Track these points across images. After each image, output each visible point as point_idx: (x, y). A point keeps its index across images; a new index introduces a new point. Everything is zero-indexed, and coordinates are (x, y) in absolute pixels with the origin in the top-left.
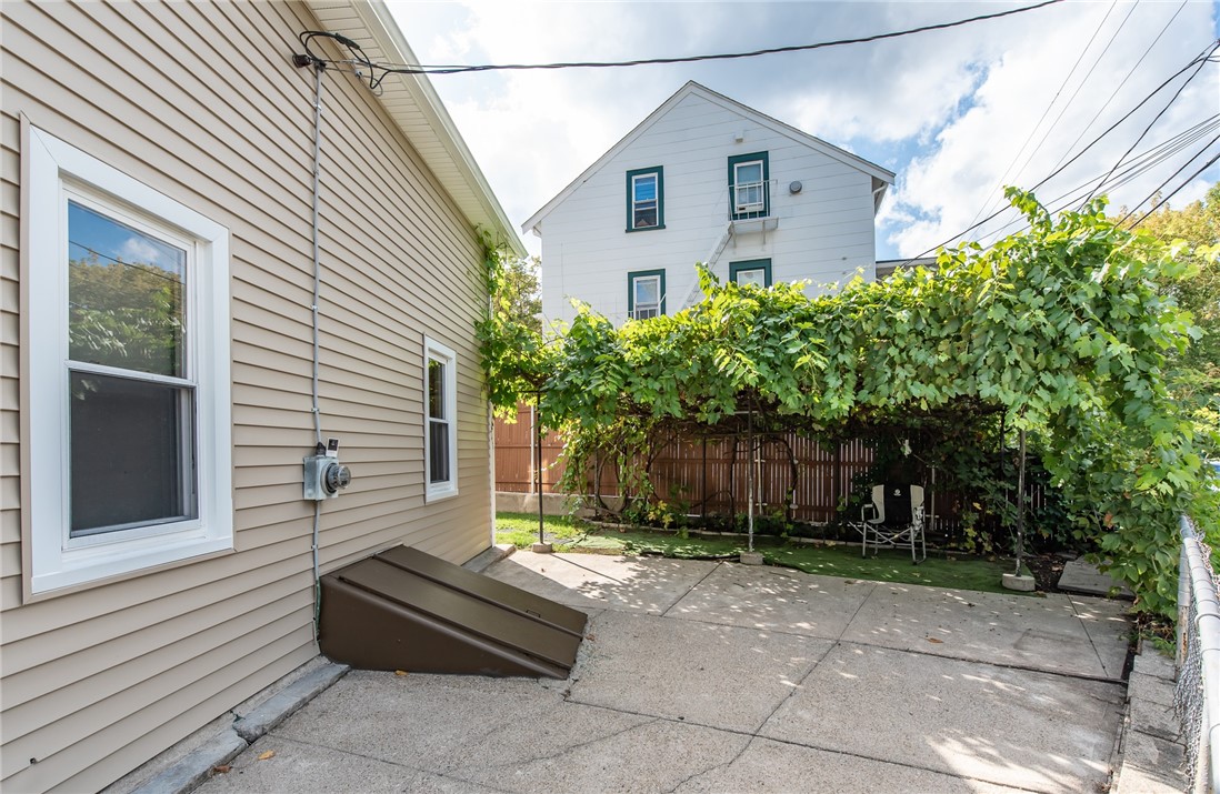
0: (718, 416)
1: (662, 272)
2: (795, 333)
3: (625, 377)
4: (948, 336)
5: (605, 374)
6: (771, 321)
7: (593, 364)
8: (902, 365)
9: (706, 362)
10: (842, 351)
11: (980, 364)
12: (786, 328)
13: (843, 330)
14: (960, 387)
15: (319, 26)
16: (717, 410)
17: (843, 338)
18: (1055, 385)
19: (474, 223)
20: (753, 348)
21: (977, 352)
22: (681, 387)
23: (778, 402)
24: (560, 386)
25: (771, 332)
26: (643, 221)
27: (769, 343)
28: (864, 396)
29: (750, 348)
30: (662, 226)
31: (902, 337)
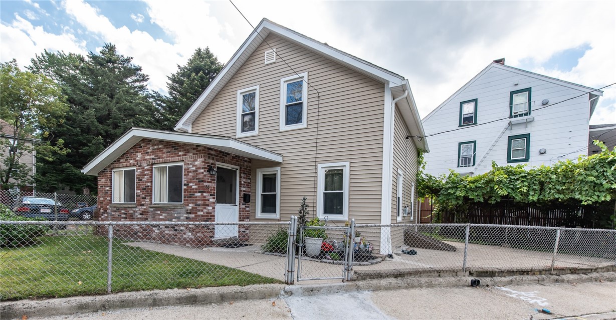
0: (495, 202)
1: (475, 142)
2: (520, 181)
3: (467, 191)
4: (568, 182)
5: (461, 191)
6: (513, 177)
7: (457, 187)
8: (553, 189)
9: (492, 188)
10: (535, 185)
11: (576, 189)
12: (518, 179)
13: (535, 180)
14: (571, 195)
15: (411, 135)
16: (495, 200)
17: (535, 182)
18: (599, 195)
19: (418, 147)
20: (507, 185)
21: (576, 186)
22: (483, 194)
23: (514, 198)
24: (445, 193)
25: (513, 181)
26: (467, 122)
27: (512, 183)
28: (541, 197)
29: (506, 185)
30: (476, 123)
31: (553, 182)
